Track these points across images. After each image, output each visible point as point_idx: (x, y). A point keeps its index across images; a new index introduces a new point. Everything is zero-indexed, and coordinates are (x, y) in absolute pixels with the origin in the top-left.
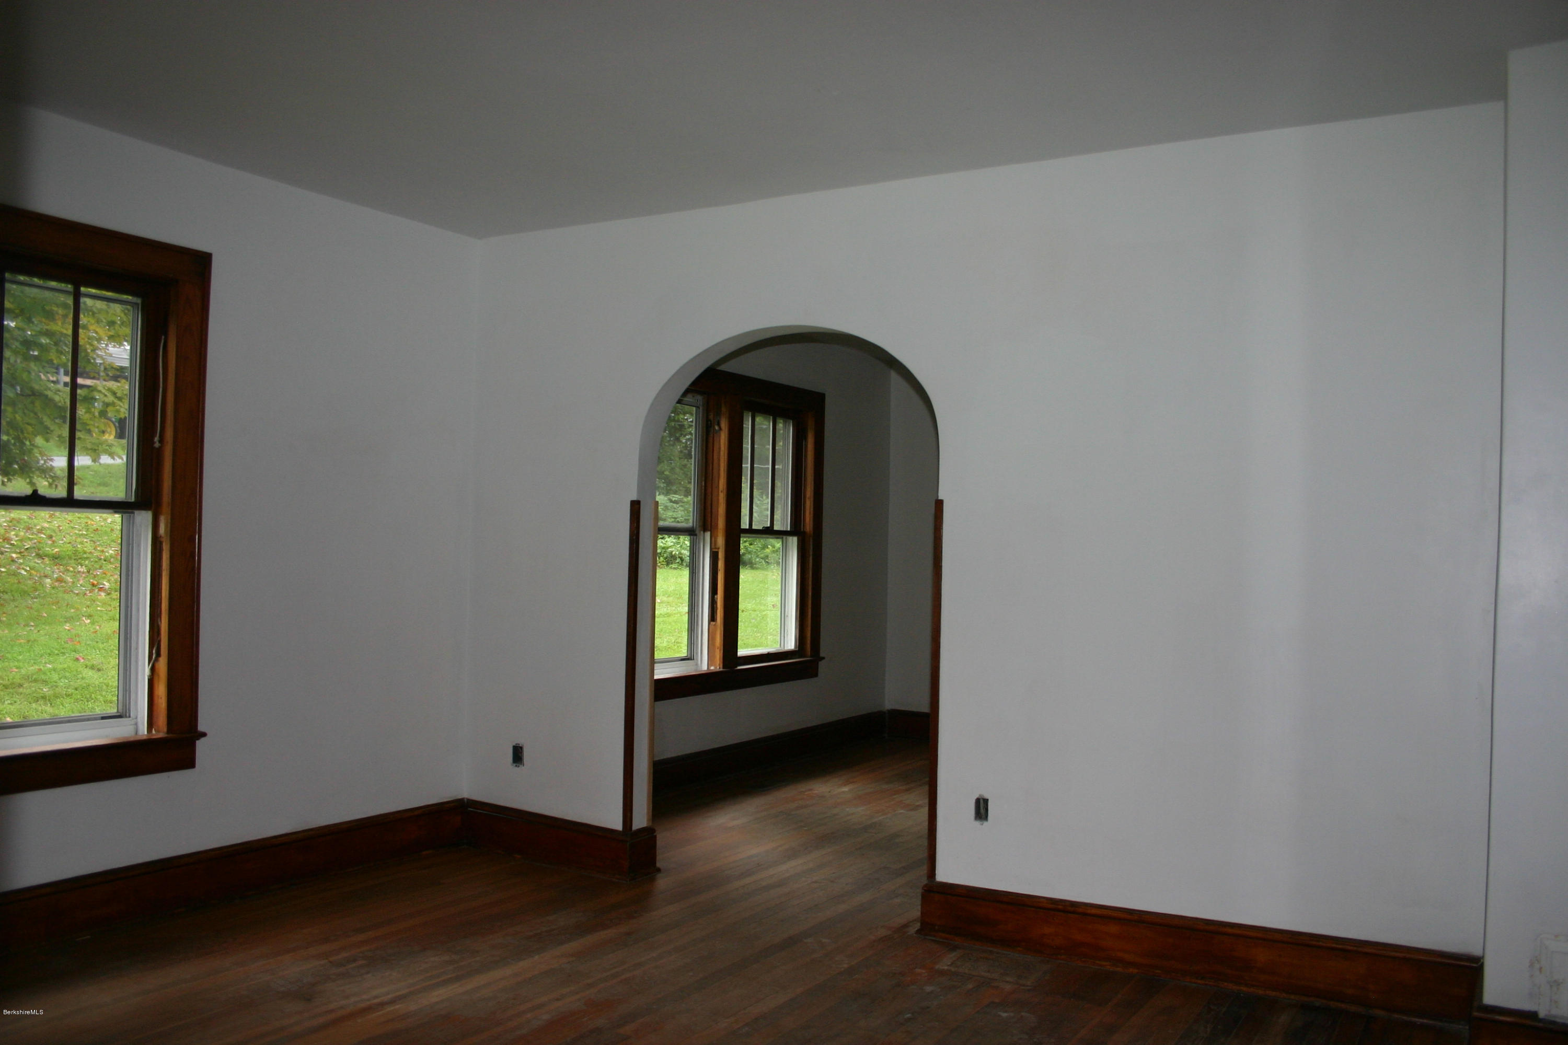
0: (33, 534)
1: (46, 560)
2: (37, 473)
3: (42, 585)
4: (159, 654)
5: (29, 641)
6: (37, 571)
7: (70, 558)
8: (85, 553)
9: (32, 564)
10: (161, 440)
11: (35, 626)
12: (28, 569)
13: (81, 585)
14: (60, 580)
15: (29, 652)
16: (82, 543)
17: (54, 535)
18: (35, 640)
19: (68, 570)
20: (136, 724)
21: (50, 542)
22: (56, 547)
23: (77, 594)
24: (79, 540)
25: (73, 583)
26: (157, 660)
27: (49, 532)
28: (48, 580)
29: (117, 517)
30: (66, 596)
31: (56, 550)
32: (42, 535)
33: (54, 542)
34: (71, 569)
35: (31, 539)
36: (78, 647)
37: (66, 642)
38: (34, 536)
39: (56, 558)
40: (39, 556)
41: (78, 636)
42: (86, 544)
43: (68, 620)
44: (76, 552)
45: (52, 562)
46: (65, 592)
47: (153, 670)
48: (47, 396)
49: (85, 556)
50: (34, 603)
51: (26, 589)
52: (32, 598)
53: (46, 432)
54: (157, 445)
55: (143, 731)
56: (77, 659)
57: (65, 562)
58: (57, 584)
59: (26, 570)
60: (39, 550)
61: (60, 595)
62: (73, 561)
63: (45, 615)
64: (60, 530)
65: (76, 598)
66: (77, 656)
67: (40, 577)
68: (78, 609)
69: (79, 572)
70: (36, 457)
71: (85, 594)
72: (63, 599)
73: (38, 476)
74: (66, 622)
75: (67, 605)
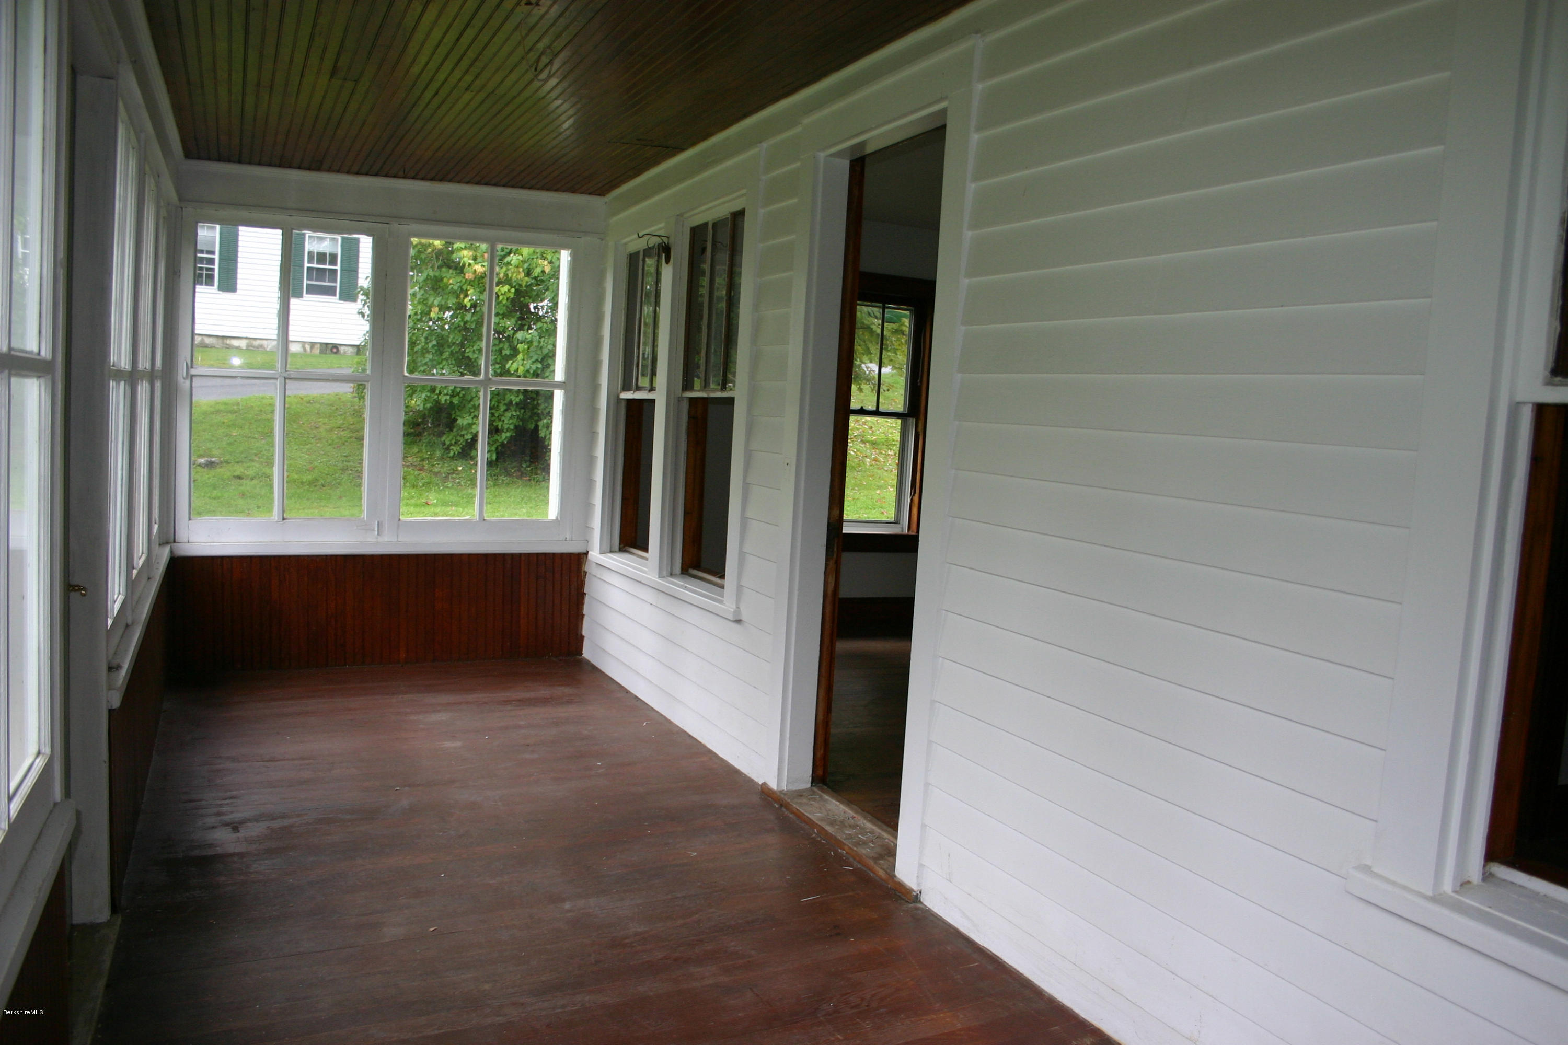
0: (859, 425)
1: (867, 444)
2: (864, 381)
3: (864, 463)
4: (915, 493)
5: (854, 499)
6: (861, 453)
7: (883, 444)
8: (894, 441)
9: (858, 447)
10: (921, 382)
11: (858, 490)
12: (855, 450)
13: (889, 465)
14: (876, 460)
15: (854, 505)
16: (891, 433)
17: (873, 426)
18: (858, 499)
19: (881, 453)
20: (902, 528)
21: (870, 432)
22: (874, 435)
23: (887, 471)
24: (890, 431)
25: (884, 462)
26: (914, 495)
27: (870, 424)
28: (868, 460)
29: (899, 421)
30: (879, 472)
31: (875, 438)
32: (866, 427)
33: (873, 431)
34: (884, 452)
35: (858, 429)
36: (884, 505)
37: (877, 501)
38: (860, 427)
39: (874, 444)
40: (863, 442)
41: (884, 498)
42: (895, 434)
43: (880, 487)
44: (887, 440)
45: (871, 447)
46: (879, 469)
47: (912, 500)
48: (872, 329)
49: (893, 443)
50: (858, 475)
51: (853, 465)
52: (858, 472)
53: (869, 352)
54: (919, 384)
55: (906, 531)
56: (883, 513)
57: (879, 447)
58: (873, 462)
59: (854, 452)
60: (863, 437)
61: (876, 470)
62: (885, 447)
63: (865, 483)
64: (878, 423)
65: (885, 474)
66: (882, 510)
67: (863, 457)
68: (886, 481)
69: (889, 455)
70: (864, 370)
71: (892, 471)
72: (877, 474)
73: (865, 384)
74: (878, 489)
75: (879, 478)
